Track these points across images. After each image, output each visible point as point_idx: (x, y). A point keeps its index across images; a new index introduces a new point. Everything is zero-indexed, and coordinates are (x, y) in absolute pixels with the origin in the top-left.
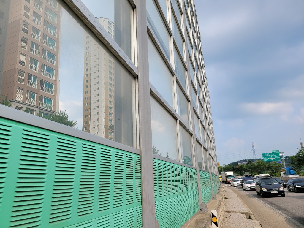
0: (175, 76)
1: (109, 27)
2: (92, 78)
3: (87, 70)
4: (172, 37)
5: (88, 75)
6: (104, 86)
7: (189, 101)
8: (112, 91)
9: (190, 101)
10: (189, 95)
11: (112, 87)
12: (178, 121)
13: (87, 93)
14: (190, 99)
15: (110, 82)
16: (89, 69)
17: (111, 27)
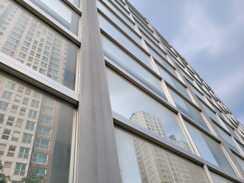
0: (179, 114)
1: (145, 117)
2: (144, 160)
3: (138, 154)
4: (162, 80)
5: (139, 158)
6: (154, 163)
7: (219, 142)
8: (162, 166)
9: (221, 142)
10: (216, 135)
11: (161, 162)
12: (205, 167)
13: (143, 174)
14: (220, 140)
15: (159, 158)
16: (139, 153)
17: (146, 115)
